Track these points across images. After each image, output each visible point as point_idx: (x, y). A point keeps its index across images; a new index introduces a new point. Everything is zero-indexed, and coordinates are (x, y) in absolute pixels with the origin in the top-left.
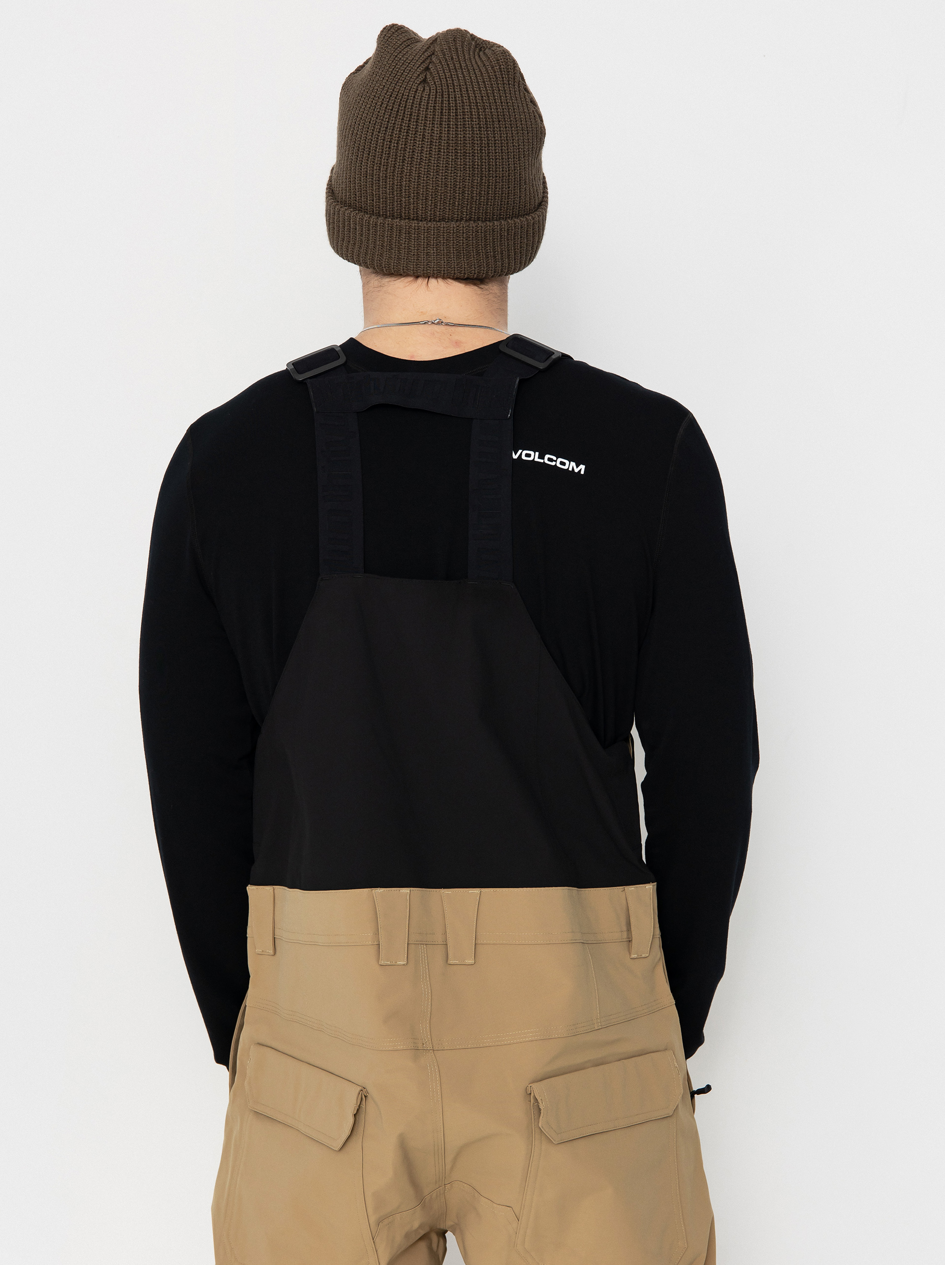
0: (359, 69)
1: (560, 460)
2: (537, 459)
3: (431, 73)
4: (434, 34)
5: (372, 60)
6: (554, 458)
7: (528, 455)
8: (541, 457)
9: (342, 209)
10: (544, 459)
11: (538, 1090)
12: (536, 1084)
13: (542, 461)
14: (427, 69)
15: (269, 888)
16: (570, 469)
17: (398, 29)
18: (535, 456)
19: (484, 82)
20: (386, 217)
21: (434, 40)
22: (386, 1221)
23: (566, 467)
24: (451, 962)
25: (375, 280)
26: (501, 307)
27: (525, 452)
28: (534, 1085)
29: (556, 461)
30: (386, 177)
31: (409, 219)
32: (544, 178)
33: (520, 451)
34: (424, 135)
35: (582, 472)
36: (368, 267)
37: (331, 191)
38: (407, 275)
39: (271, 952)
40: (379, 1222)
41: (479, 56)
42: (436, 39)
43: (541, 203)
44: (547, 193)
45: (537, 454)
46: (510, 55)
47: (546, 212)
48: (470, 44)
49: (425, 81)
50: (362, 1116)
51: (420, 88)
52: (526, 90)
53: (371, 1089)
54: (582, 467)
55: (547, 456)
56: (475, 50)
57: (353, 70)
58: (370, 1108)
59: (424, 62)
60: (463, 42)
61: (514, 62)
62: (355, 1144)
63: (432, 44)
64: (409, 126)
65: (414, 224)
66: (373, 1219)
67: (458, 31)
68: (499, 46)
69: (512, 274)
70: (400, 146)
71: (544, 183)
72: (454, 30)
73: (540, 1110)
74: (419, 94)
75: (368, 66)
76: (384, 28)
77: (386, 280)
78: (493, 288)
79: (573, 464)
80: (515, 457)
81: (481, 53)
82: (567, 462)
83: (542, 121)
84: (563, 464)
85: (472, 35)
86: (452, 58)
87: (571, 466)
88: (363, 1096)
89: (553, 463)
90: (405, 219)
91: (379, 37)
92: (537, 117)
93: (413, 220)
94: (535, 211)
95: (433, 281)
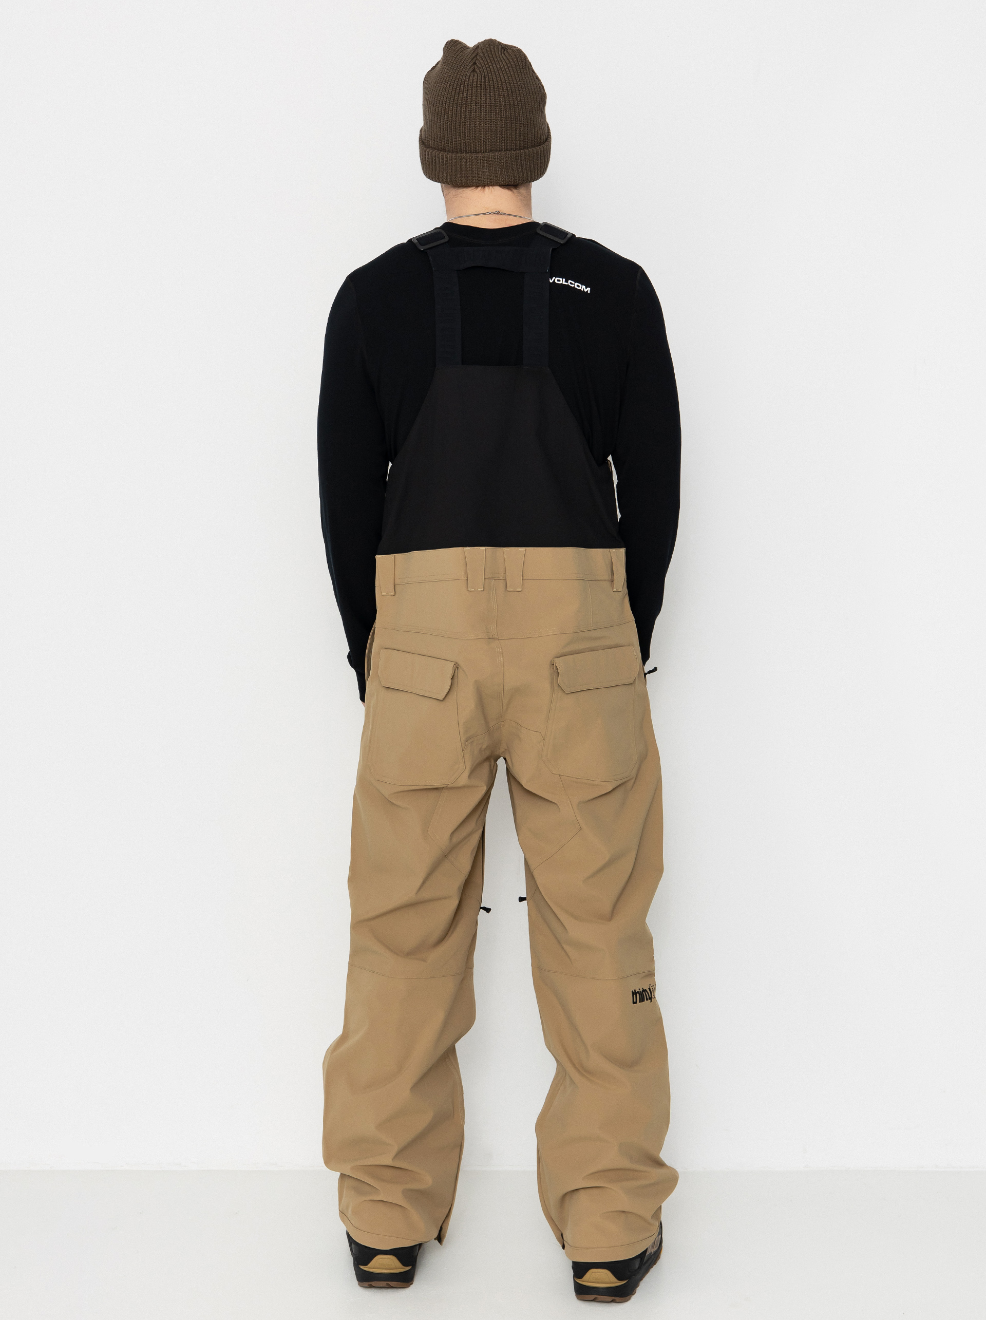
0: (433, 68)
1: (576, 284)
2: (564, 283)
3: (477, 66)
4: (476, 43)
5: (441, 62)
6: (573, 283)
7: (559, 281)
8: (566, 281)
9: (430, 151)
10: (567, 282)
11: (559, 662)
12: (557, 659)
13: (567, 284)
14: (475, 63)
15: (392, 556)
16: (582, 290)
17: (455, 42)
18: (563, 281)
19: (509, 69)
20: (457, 153)
21: (477, 47)
22: (470, 741)
23: (580, 288)
24: (508, 589)
25: (453, 191)
26: (527, 202)
27: (557, 279)
28: (556, 659)
29: (574, 284)
30: (455, 128)
31: (471, 152)
32: (548, 124)
33: (554, 278)
34: (476, 102)
35: (589, 292)
36: (448, 184)
37: (422, 142)
38: (472, 186)
39: (393, 593)
40: (466, 740)
41: (504, 54)
42: (478, 46)
43: (547, 138)
44: (550, 133)
45: (564, 280)
46: (522, 52)
47: (550, 143)
48: (498, 47)
49: (474, 70)
50: (455, 680)
51: (472, 74)
52: (533, 71)
53: (461, 664)
54: (589, 289)
55: (570, 281)
56: (501, 51)
57: (430, 69)
58: (460, 674)
59: (472, 60)
60: (494, 47)
61: (525, 56)
62: (453, 696)
63: (476, 49)
64: (467, 98)
65: (474, 155)
66: (463, 739)
67: (491, 40)
68: (515, 47)
69: (533, 181)
70: (463, 110)
71: (548, 127)
72: (488, 40)
73: (559, 673)
74: (471, 78)
75: (440, 64)
76: (447, 43)
77: (461, 190)
78: (523, 190)
79: (584, 287)
80: (551, 281)
81: (505, 52)
82: (580, 285)
83: (544, 89)
84: (578, 286)
85: (499, 42)
86: (489, 56)
87: (583, 288)
88: (457, 667)
89: (573, 286)
90: (469, 153)
91: (444, 48)
92: (541, 87)
93: (473, 153)
94: (545, 143)
95: (487, 188)
